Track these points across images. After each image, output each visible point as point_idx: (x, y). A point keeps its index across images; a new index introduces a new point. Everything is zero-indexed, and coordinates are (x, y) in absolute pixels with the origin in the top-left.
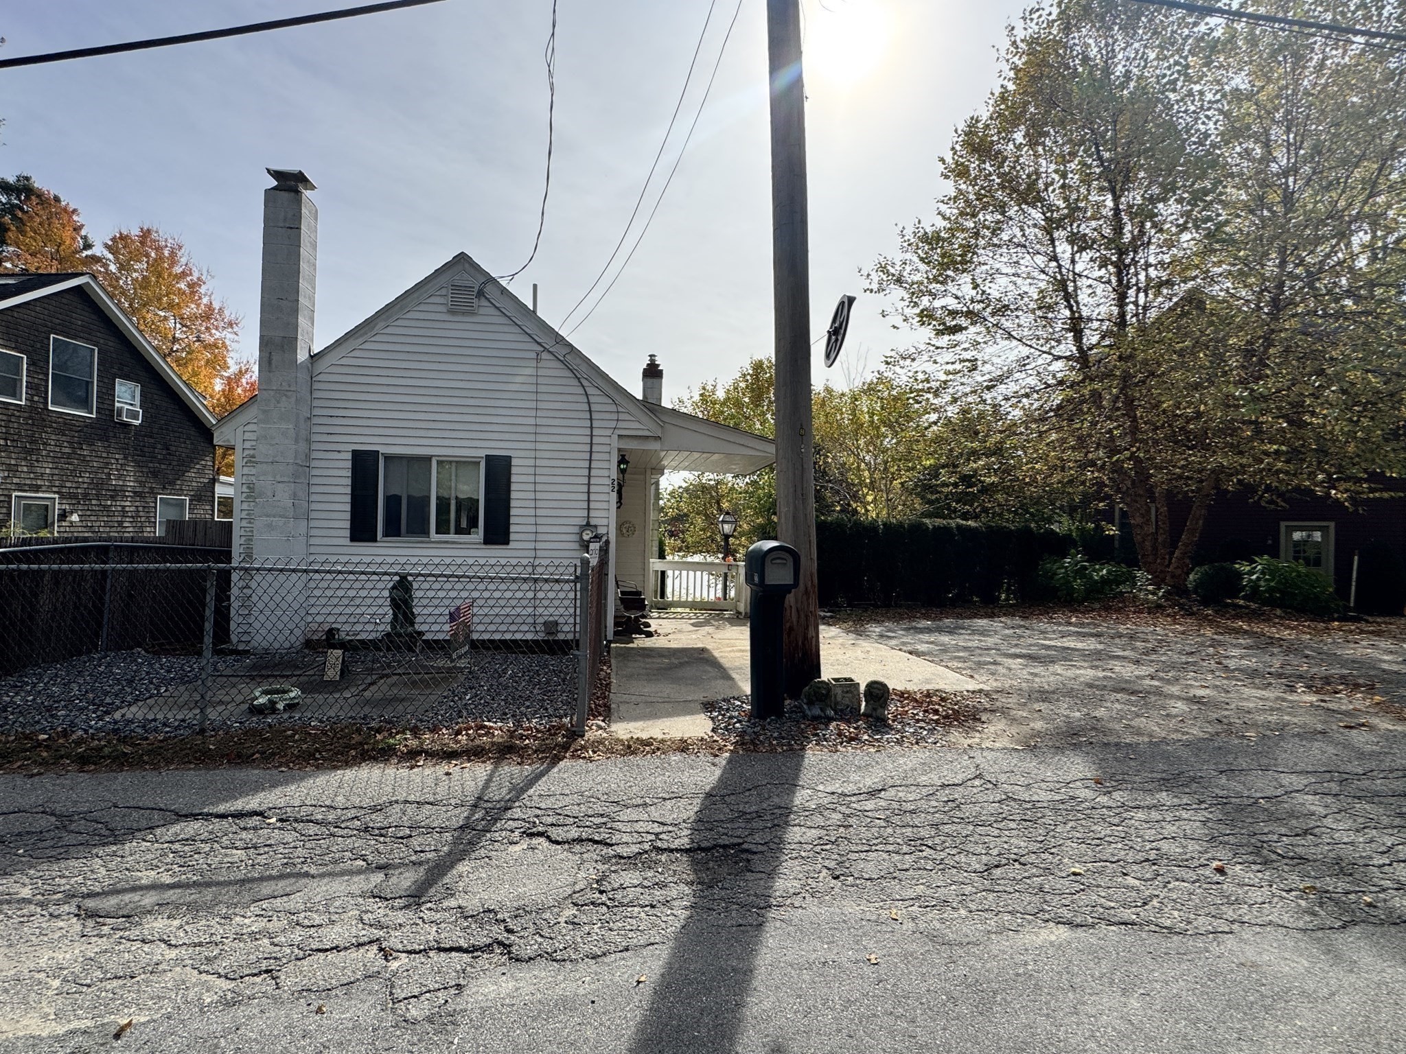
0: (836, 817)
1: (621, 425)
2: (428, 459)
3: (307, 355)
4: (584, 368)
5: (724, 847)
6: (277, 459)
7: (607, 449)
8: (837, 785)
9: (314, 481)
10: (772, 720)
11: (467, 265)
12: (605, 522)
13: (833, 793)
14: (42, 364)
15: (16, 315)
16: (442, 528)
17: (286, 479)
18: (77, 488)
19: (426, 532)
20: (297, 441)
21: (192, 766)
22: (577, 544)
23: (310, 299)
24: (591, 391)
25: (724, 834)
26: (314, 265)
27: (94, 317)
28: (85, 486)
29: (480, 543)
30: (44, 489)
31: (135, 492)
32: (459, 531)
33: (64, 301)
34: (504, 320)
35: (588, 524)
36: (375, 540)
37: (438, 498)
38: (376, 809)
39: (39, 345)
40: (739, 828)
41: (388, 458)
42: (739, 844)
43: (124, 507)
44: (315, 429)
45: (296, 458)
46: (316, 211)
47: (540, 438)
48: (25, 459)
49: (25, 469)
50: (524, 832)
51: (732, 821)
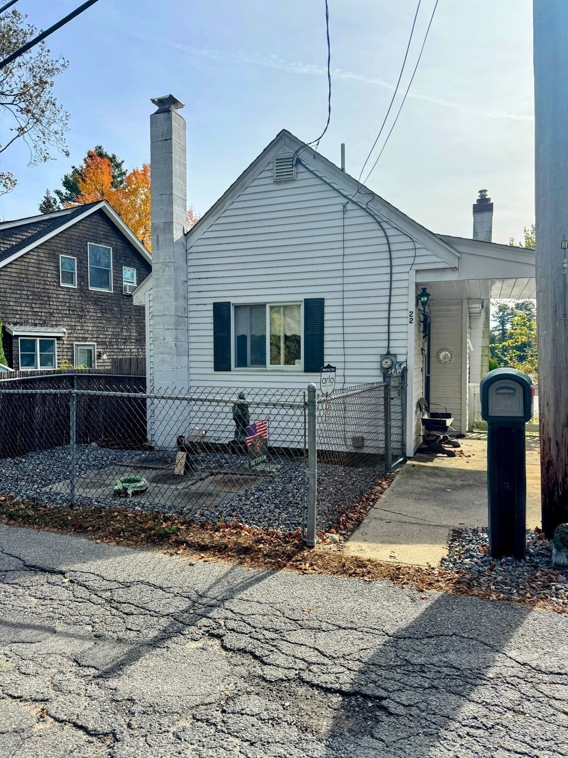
0: (513, 695)
1: (418, 260)
2: (263, 306)
3: (182, 234)
4: (384, 213)
5: (366, 697)
6: (165, 313)
7: (405, 284)
8: (536, 656)
9: (191, 327)
10: (508, 561)
11: (287, 140)
12: (403, 351)
13: (524, 664)
14: (84, 262)
15: (70, 233)
16: (275, 360)
17: (171, 327)
18: (106, 338)
19: (264, 363)
20: (176, 299)
21: (56, 530)
22: (379, 371)
23: (182, 190)
24: (390, 232)
25: (374, 682)
26: (185, 165)
27: (109, 228)
28: (110, 336)
29: (302, 371)
30: (89, 339)
31: (136, 340)
32: (287, 362)
33: (94, 220)
34: (316, 181)
35: (388, 354)
36: (229, 369)
37: (271, 336)
38: (127, 585)
39: (82, 250)
40: (392, 679)
41: (238, 307)
42: (382, 698)
43: (131, 349)
44: (191, 289)
45: (176, 311)
46: (185, 123)
47: (347, 280)
48: (79, 322)
49: (79, 328)
50: (208, 631)
51: (390, 668)
